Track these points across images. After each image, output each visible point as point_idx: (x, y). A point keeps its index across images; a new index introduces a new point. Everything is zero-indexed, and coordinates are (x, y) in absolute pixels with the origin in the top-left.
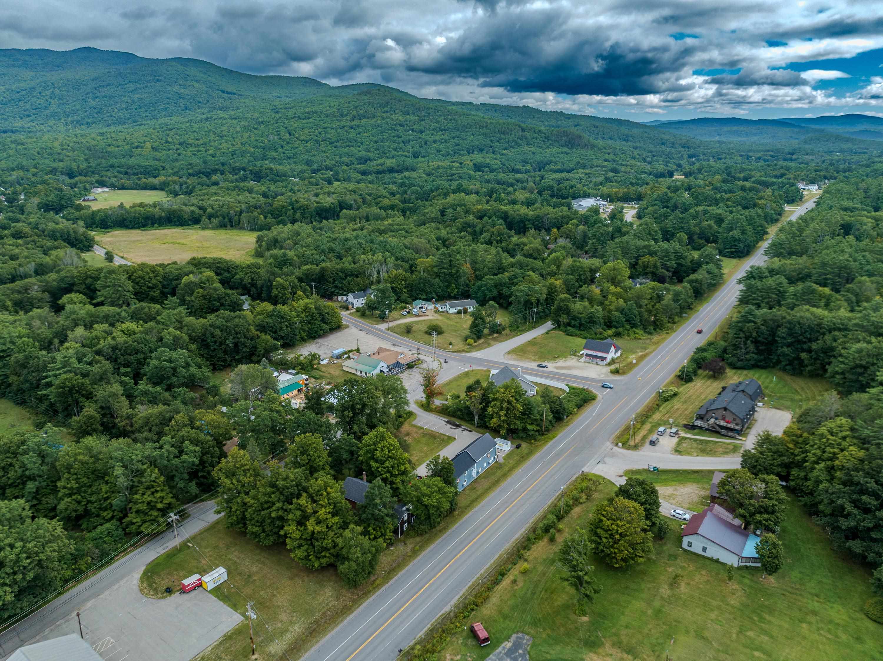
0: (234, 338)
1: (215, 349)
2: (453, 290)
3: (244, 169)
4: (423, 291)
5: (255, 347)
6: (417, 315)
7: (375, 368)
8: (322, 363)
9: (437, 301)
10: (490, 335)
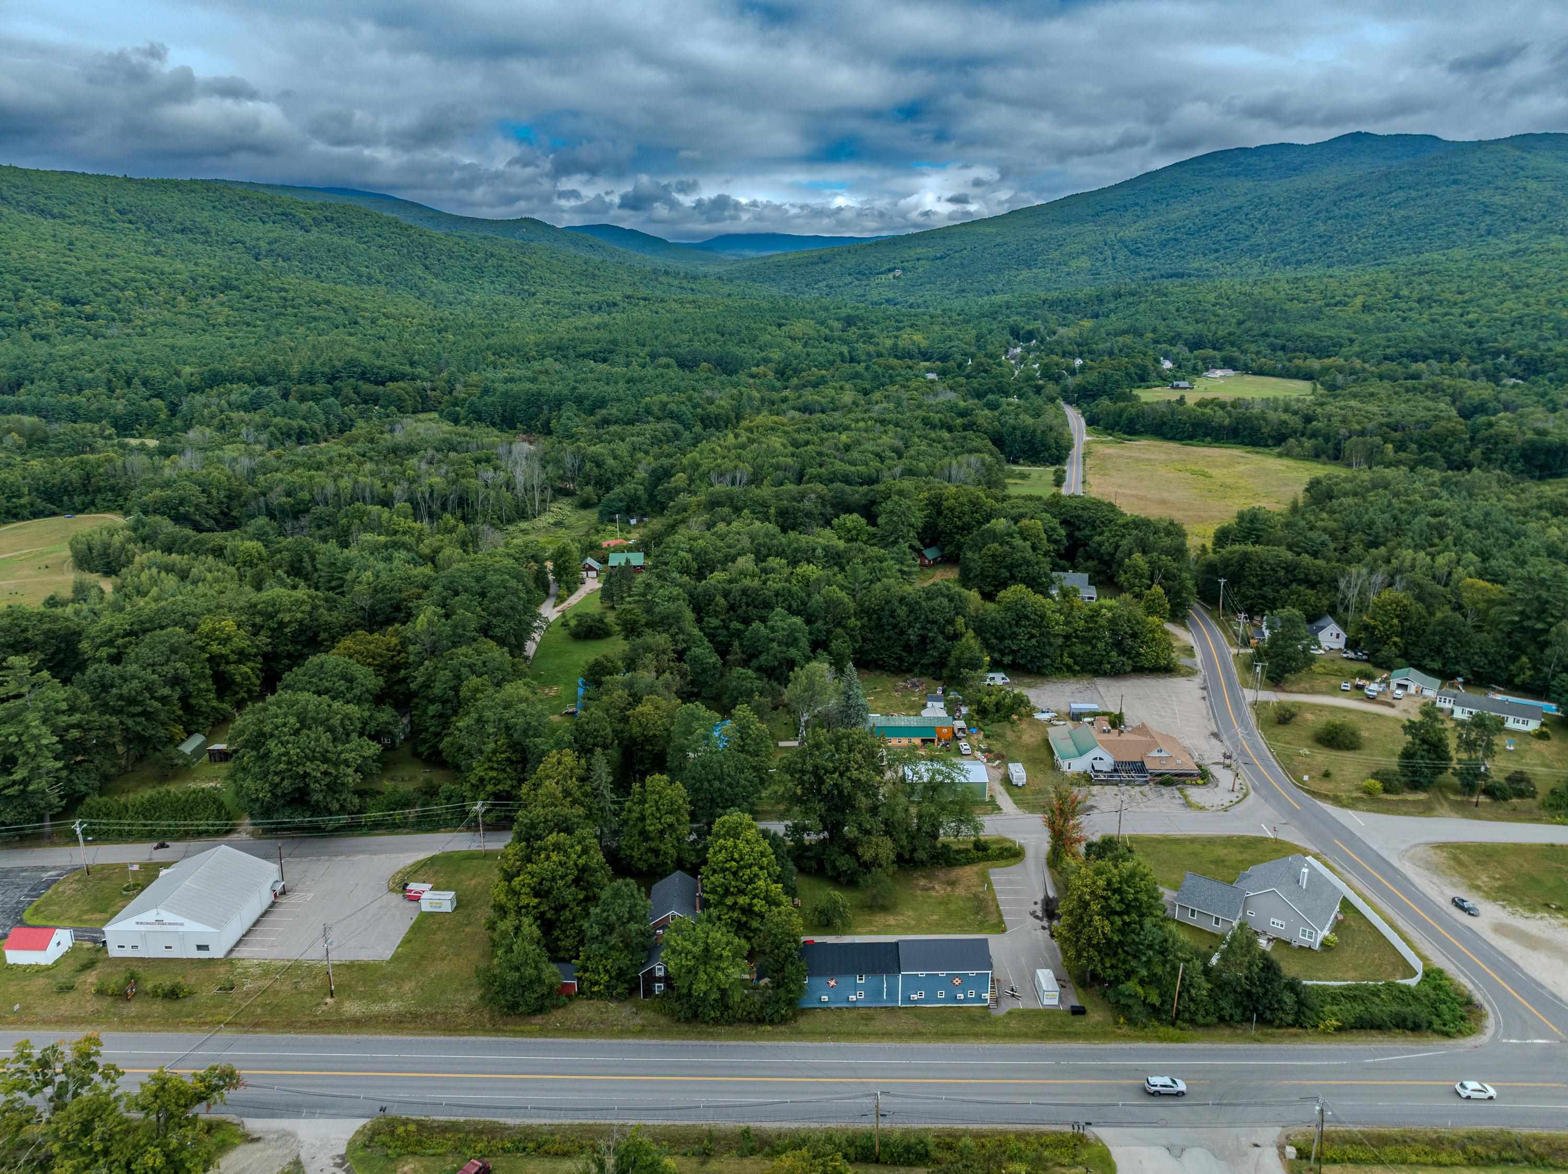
0: (923, 628)
1: (889, 638)
2: (1521, 669)
3: (1508, 353)
4: (1439, 651)
5: (948, 652)
6: (1371, 699)
7: (1081, 754)
8: (1038, 716)
9: (1466, 683)
10: (1457, 792)
